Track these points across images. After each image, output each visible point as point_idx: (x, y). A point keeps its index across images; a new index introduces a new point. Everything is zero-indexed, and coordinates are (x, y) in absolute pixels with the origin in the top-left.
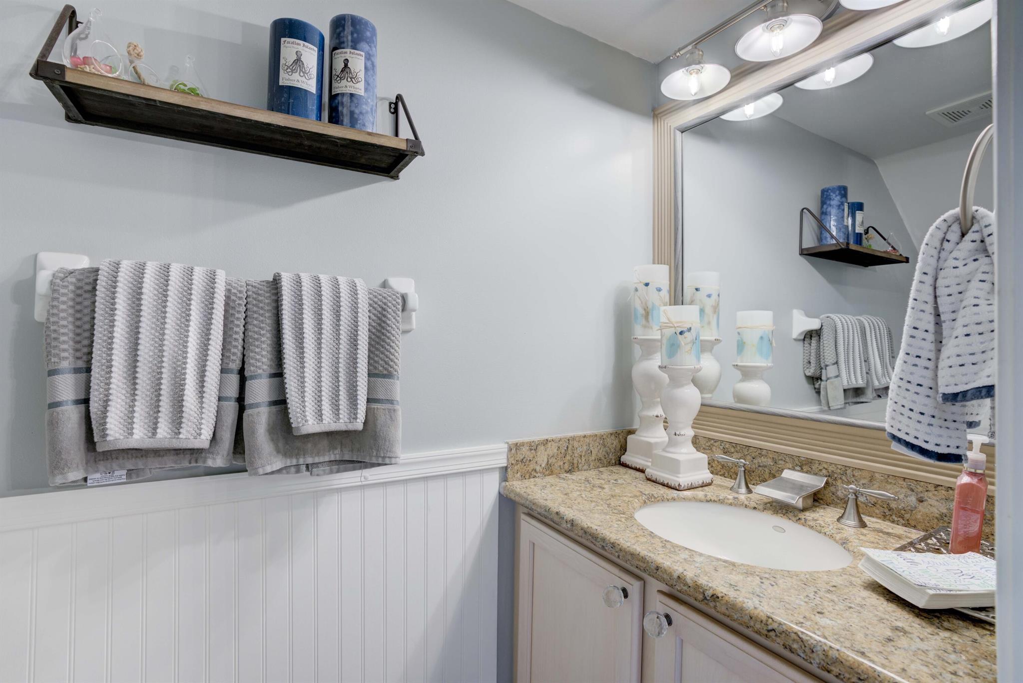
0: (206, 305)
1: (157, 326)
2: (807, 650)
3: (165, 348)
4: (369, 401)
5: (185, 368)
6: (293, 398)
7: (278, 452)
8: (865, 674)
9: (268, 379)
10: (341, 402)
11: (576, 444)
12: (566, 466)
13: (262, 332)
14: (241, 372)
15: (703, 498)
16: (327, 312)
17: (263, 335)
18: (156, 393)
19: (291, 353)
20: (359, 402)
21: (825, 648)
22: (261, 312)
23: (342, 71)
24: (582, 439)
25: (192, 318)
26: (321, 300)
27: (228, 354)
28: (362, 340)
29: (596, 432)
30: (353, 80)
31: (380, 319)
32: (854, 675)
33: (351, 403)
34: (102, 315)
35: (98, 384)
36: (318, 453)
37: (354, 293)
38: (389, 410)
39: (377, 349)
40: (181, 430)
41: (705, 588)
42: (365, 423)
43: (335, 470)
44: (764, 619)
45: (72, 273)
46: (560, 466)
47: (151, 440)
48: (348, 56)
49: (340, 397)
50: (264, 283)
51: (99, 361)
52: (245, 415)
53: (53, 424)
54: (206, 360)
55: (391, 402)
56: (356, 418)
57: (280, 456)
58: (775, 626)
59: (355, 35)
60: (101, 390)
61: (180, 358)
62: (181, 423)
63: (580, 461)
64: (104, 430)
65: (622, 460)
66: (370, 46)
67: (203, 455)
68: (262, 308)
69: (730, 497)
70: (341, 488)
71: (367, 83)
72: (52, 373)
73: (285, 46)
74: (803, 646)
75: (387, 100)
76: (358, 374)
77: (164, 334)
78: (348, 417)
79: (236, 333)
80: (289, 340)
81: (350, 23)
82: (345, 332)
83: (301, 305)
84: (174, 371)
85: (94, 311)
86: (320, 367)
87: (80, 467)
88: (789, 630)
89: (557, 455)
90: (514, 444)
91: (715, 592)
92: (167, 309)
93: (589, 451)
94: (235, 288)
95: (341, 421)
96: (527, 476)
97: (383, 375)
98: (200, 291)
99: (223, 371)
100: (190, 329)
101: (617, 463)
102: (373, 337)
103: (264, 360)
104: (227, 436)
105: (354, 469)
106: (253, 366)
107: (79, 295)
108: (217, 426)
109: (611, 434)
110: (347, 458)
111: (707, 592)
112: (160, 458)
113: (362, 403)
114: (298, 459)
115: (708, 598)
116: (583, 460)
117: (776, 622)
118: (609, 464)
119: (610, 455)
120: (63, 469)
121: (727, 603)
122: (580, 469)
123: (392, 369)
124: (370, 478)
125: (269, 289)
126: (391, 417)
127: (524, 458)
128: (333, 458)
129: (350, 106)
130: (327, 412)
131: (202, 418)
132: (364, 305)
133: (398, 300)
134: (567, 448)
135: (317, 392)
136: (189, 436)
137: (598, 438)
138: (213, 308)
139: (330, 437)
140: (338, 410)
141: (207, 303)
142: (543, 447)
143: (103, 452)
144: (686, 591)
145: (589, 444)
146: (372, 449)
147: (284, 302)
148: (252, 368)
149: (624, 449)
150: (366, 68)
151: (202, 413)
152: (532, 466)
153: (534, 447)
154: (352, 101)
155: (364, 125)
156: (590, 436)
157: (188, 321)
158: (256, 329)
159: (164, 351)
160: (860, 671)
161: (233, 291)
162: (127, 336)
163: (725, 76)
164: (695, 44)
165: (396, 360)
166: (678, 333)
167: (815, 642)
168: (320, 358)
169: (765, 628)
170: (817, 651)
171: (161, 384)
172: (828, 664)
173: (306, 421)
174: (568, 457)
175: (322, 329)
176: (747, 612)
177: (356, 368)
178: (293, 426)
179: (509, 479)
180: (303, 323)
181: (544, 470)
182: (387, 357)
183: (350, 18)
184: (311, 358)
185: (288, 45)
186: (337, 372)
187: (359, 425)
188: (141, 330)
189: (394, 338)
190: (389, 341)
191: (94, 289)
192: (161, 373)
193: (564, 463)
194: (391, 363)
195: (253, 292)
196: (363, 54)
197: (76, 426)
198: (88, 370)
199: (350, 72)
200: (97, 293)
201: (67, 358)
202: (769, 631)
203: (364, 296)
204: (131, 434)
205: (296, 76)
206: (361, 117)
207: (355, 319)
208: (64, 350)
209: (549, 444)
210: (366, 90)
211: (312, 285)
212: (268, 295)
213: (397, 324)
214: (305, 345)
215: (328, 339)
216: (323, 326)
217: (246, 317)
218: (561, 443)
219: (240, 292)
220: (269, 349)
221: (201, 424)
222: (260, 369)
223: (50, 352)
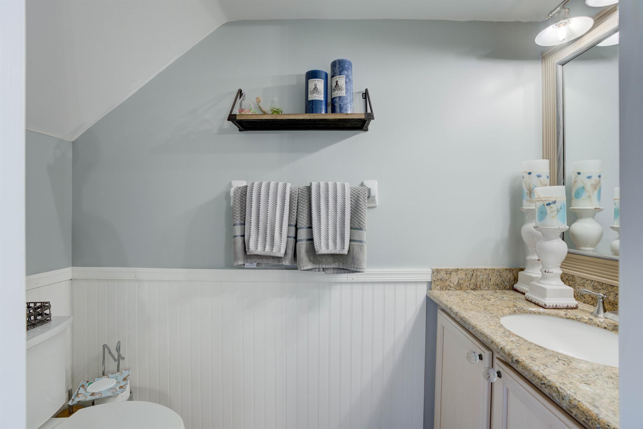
0: (283, 198)
1: (266, 207)
2: (560, 398)
3: (268, 216)
4: (351, 241)
5: (275, 224)
6: (316, 238)
7: (310, 261)
8: (591, 417)
9: (306, 229)
10: (337, 241)
11: (479, 273)
12: (472, 286)
13: (304, 209)
14: (296, 226)
15: (564, 316)
16: (331, 199)
17: (304, 210)
18: (265, 234)
19: (315, 218)
20: (345, 241)
21: (571, 399)
22: (304, 200)
23: (335, 87)
24: (483, 271)
25: (277, 203)
26: (328, 194)
27: (291, 218)
28: (347, 211)
29: (495, 267)
30: (340, 90)
31: (356, 201)
32: (583, 417)
33: (342, 241)
34: (248, 203)
35: (247, 230)
36: (328, 263)
37: (343, 189)
38: (360, 246)
39: (355, 216)
40: (273, 249)
41: (514, 356)
42: (349, 251)
43: (336, 272)
44: (541, 377)
45: (240, 188)
46: (467, 285)
47: (264, 252)
48: (337, 79)
49: (337, 238)
50: (305, 188)
51: (247, 221)
52: (297, 244)
53: (235, 243)
54: (283, 221)
55: (361, 242)
56: (344, 248)
57: (311, 263)
58: (546, 382)
59: (340, 69)
60: (248, 232)
61: (273, 220)
62: (273, 246)
63: (482, 284)
64: (249, 247)
65: (514, 287)
66: (348, 71)
67: (282, 260)
68: (304, 198)
69: (587, 318)
70: (341, 282)
71: (347, 89)
72: (235, 225)
73: (310, 83)
74: (559, 395)
75: (361, 92)
76: (345, 228)
77: (268, 210)
78: (340, 248)
79: (294, 209)
80: (314, 212)
81: (338, 64)
82: (339, 208)
83: (320, 196)
84: (271, 225)
85: (246, 202)
86: (328, 224)
87: (242, 260)
88: (553, 385)
89: (465, 278)
90: (436, 269)
91: (518, 359)
92: (269, 200)
93: (489, 279)
94: (294, 190)
95: (337, 249)
96: (444, 289)
97: (357, 228)
98: (280, 192)
99: (289, 225)
100: (277, 208)
101: (511, 288)
102: (353, 210)
103: (305, 221)
104: (290, 253)
105: (345, 273)
106: (300, 223)
107: (242, 196)
108: (287, 248)
109: (506, 270)
110: (341, 267)
111: (514, 358)
112: (267, 260)
113: (347, 241)
114: (319, 265)
115: (514, 361)
116: (484, 284)
117: (547, 380)
118: (505, 288)
119: (506, 283)
120: (237, 260)
121: (523, 366)
122: (482, 288)
123: (362, 226)
124: (355, 279)
125: (307, 190)
126: (361, 248)
127: (442, 278)
128: (335, 267)
129: (339, 102)
130: (331, 245)
131: (281, 244)
132: (349, 195)
133: (365, 192)
134: (472, 275)
135: (326, 235)
136: (276, 251)
137: (496, 271)
138: (285, 199)
139: (333, 257)
140: (336, 244)
141: (283, 197)
142: (455, 273)
143: (249, 255)
144: (504, 356)
145: (489, 274)
146: (351, 263)
147: (312, 195)
148: (300, 224)
149: (516, 280)
150: (346, 82)
151: (281, 242)
152: (448, 283)
153: (449, 272)
154: (340, 100)
155: (346, 110)
156: (489, 269)
157: (276, 205)
158: (302, 208)
159: (268, 217)
160: (588, 415)
161: (293, 191)
162: (256, 211)
163: (590, 22)
164: (563, 5)
165: (364, 221)
166: (545, 205)
167: (566, 394)
168: (328, 220)
169: (540, 382)
170: (565, 399)
171: (267, 230)
172: (570, 407)
173: (321, 248)
174: (473, 281)
175: (328, 207)
176: (532, 372)
177: (344, 225)
178: (316, 250)
179: (432, 289)
180: (320, 204)
181: (456, 287)
182: (359, 220)
183: (338, 61)
184: (324, 220)
185: (311, 82)
186: (336, 227)
187: (345, 252)
188: (260, 209)
189: (363, 211)
190: (361, 212)
191: (246, 194)
192: (267, 226)
193: (470, 284)
194: (361, 223)
195: (301, 192)
196: (344, 76)
197: (241, 245)
198: (244, 224)
199: (339, 86)
200: (247, 195)
201: (238, 220)
202: (542, 384)
203: (348, 191)
204: (257, 249)
205: (315, 95)
206: (344, 106)
207: (344, 202)
208: (238, 217)
209: (460, 272)
210: (346, 93)
211: (325, 187)
212: (307, 192)
213: (365, 204)
214: (321, 214)
215: (332, 212)
216: (329, 206)
217: (298, 202)
218: (468, 271)
219: (296, 192)
220: (307, 216)
221: (281, 247)
222: (303, 225)
223: (234, 217)
